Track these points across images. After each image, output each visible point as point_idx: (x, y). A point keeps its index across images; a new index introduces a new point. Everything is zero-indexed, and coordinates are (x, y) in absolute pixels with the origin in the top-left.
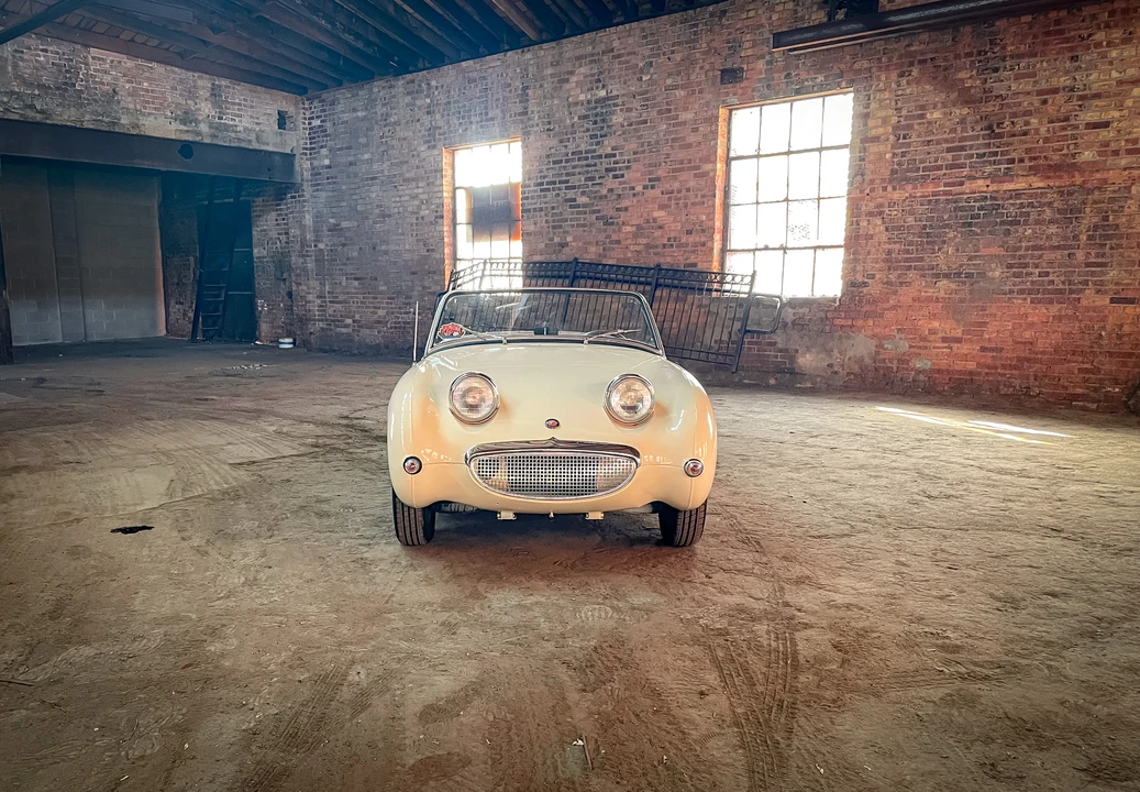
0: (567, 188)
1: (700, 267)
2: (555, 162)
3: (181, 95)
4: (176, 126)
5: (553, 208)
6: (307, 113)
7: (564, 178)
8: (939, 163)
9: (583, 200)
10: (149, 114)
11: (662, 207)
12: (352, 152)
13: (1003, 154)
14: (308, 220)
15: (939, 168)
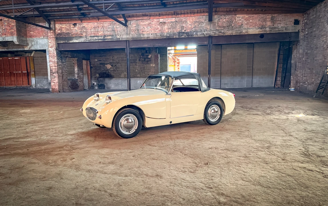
3: (261, 22)
4: (258, 30)
6: (304, 18)
10: (251, 28)
12: (312, 29)
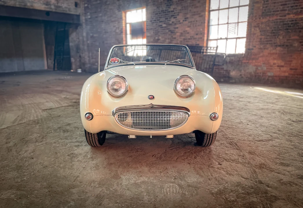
0: (160, 22)
1: (201, 45)
2: (156, 14)
4: (44, 6)
5: (155, 28)
6: (83, 2)
7: (159, 19)
8: (278, 9)
9: (164, 25)
10: (36, 2)
11: (189, 27)
12: (96, 14)
13: (300, 6)
14: (85, 34)
15: (278, 11)
